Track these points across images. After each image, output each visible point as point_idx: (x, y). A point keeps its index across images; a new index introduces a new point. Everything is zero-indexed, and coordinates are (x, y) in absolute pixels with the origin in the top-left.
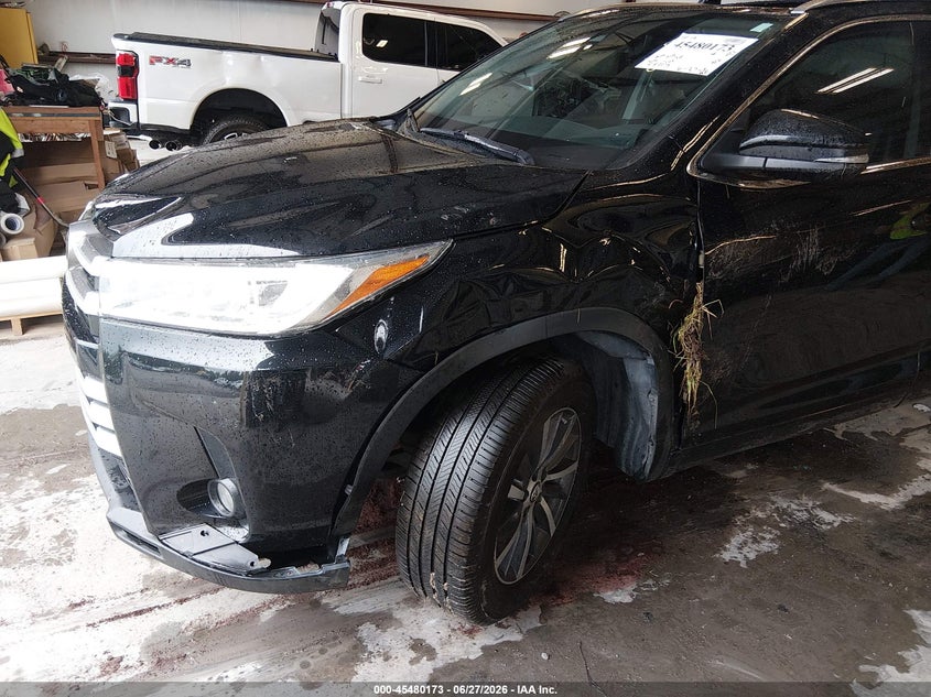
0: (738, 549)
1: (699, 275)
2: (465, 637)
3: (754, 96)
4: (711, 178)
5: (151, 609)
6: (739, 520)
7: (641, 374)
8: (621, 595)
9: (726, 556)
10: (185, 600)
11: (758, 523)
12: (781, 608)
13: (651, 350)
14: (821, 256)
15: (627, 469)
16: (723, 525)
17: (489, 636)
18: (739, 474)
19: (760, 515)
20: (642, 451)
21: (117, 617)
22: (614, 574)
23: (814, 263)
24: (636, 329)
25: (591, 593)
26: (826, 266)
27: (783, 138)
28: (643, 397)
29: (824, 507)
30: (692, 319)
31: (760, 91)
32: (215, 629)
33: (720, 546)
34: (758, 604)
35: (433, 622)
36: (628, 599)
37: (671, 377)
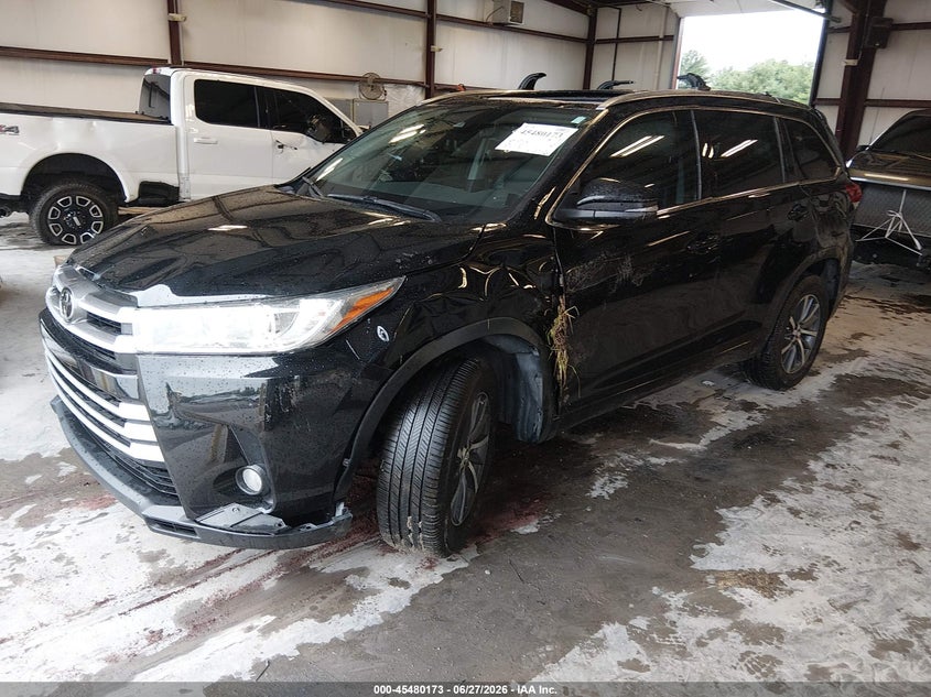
0: (601, 488)
1: (560, 291)
2: (428, 571)
3: (582, 169)
4: (560, 225)
5: (169, 595)
6: (598, 470)
7: (529, 364)
8: (530, 528)
9: (594, 494)
10: (196, 584)
11: (610, 470)
12: (637, 519)
13: (536, 345)
14: (634, 274)
15: (523, 437)
16: (588, 475)
17: (446, 567)
18: (591, 441)
19: (612, 465)
20: (534, 421)
21: (143, 605)
22: (522, 515)
23: (630, 279)
24: (525, 331)
25: (508, 531)
26: (637, 281)
27: (602, 197)
28: (531, 380)
29: (653, 455)
30: (558, 321)
31: (584, 166)
32: (230, 599)
33: (589, 488)
34: (621, 519)
35: (400, 566)
36: (535, 530)
37: (549, 364)
